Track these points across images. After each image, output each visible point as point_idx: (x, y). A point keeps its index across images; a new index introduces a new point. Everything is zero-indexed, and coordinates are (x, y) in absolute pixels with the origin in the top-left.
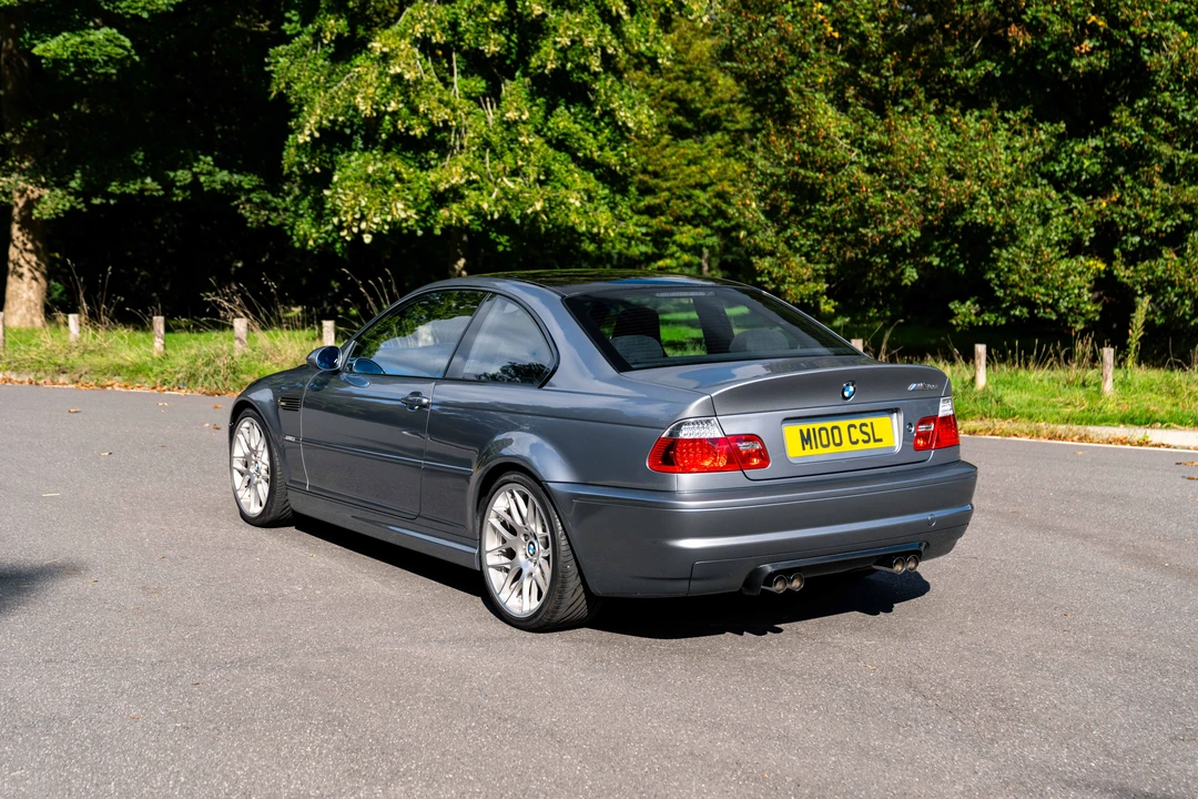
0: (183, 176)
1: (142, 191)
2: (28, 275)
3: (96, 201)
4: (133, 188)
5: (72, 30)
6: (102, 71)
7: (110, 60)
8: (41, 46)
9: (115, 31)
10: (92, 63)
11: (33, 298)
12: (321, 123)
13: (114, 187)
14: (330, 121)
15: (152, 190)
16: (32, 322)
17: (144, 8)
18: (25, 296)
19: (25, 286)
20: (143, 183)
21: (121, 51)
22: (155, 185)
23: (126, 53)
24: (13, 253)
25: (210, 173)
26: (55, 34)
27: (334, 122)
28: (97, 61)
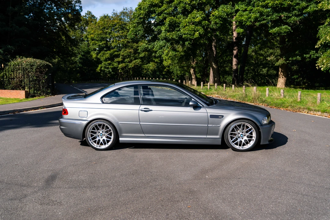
0: (308, 56)
1: (296, 59)
2: (281, 77)
3: (287, 62)
4: (294, 59)
5: (278, 27)
6: (283, 35)
7: (285, 32)
8: (271, 30)
9: (287, 26)
10: (281, 33)
11: (283, 82)
12: (322, 43)
13: (290, 59)
14: (324, 42)
15: (298, 59)
16: (282, 86)
17: (292, 21)
18: (281, 81)
19: (281, 79)
20: (297, 57)
21: (287, 30)
22: (300, 58)
23: (289, 30)
24: (279, 73)
25: (314, 55)
26: (275, 28)
27: (325, 43)
28: (282, 33)
